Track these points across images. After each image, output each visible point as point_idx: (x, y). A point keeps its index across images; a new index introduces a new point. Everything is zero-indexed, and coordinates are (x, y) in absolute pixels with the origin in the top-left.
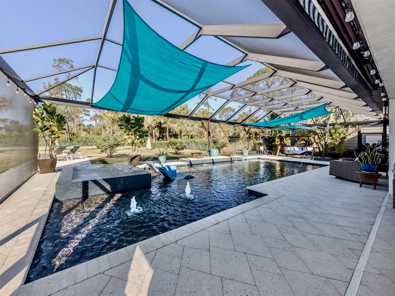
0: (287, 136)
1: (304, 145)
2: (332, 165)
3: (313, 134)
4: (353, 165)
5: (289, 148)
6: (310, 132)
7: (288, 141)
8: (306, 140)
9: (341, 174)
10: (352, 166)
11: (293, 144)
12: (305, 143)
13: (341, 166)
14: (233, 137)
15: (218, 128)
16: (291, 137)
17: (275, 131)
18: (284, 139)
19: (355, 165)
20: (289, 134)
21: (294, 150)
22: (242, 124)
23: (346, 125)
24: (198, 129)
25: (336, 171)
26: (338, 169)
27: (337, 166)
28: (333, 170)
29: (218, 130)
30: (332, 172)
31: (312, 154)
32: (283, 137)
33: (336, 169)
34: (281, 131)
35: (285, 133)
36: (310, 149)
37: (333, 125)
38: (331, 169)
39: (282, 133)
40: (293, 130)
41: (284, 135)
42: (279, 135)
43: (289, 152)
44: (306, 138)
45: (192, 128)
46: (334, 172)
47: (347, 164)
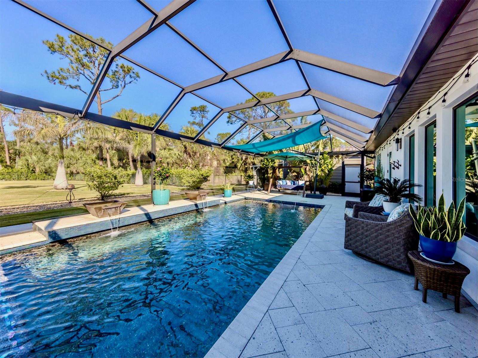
0: (280, 166)
1: (295, 178)
2: (349, 228)
3: (303, 164)
4: (388, 231)
5: (281, 182)
6: (302, 161)
7: (280, 173)
8: (297, 171)
9: (366, 248)
10: (388, 234)
11: (285, 177)
12: (296, 175)
13: (367, 231)
14: (230, 167)
15: (209, 155)
16: (284, 167)
17: (267, 159)
18: (277, 170)
19: (393, 232)
20: (282, 165)
21: (286, 184)
22: (223, 145)
23: (331, 154)
24: (179, 155)
25: (356, 241)
26: (360, 237)
27: (358, 230)
28: (351, 240)
29: (209, 158)
30: (350, 242)
31: (304, 189)
32: (275, 167)
33: (357, 236)
34: (274, 160)
35: (278, 164)
36: (301, 183)
37: (322, 154)
38: (348, 235)
39: (275, 163)
40: (285, 158)
41: (276, 165)
42: (272, 165)
43: (281, 187)
44: (297, 170)
45: (169, 153)
46: (354, 244)
47: (377, 228)
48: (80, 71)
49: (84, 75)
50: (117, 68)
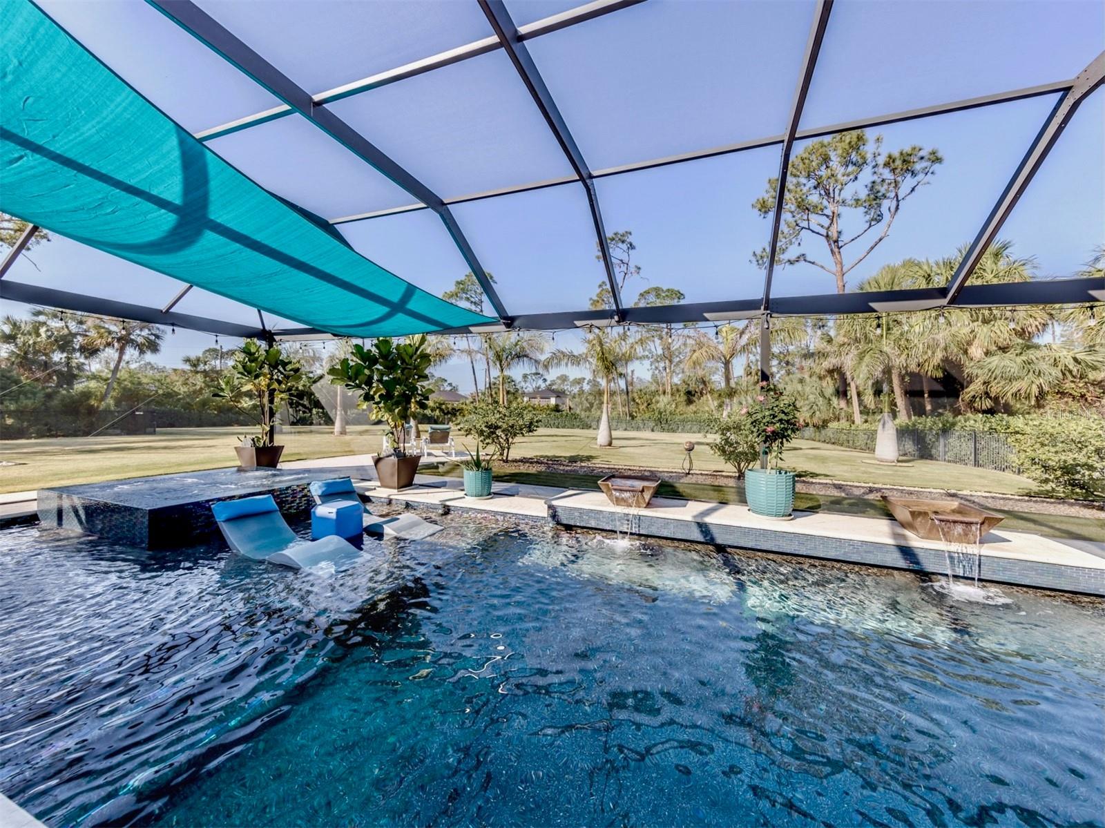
48: (802, 225)
49: (809, 229)
50: (875, 173)
